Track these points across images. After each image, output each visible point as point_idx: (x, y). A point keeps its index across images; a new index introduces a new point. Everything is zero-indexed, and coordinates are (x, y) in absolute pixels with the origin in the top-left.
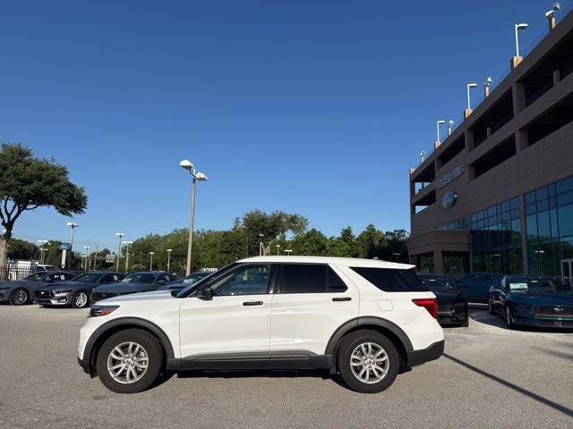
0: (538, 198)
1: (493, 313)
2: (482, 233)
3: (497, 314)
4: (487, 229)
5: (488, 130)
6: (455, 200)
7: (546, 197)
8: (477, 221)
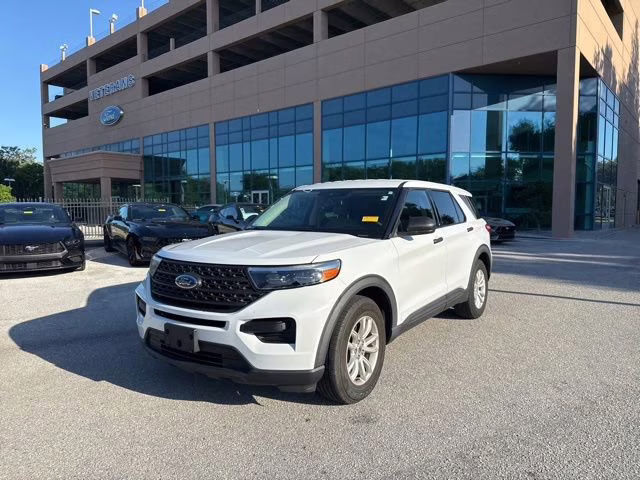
0: (231, 129)
1: (109, 250)
2: (158, 160)
3: (117, 251)
4: (165, 155)
5: (172, 41)
6: (121, 116)
7: (240, 128)
8: (152, 146)
